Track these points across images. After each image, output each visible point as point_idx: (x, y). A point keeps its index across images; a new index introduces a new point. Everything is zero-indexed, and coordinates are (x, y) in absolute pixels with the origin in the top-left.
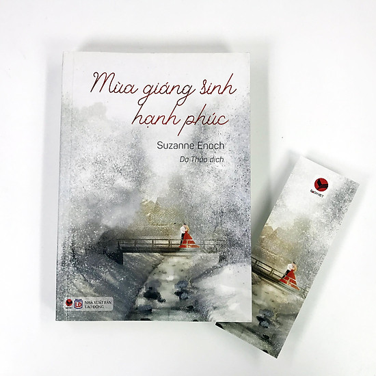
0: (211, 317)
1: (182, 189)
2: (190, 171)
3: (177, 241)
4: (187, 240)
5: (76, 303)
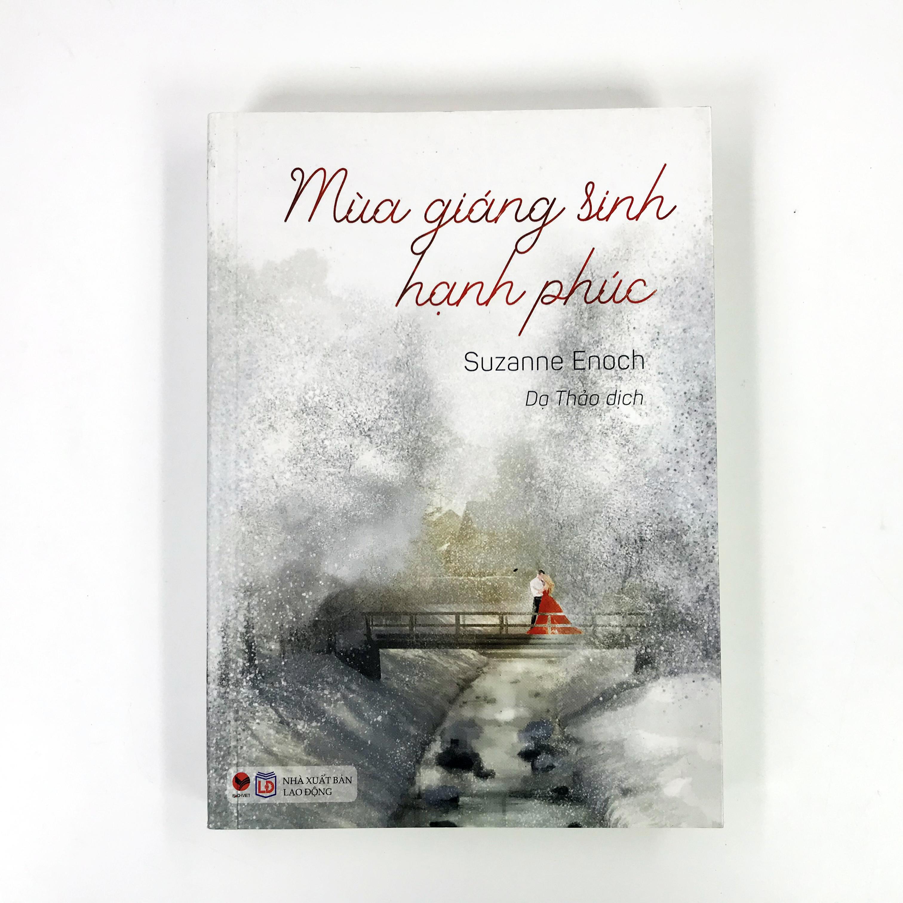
0: (615, 816)
1: (532, 478)
2: (552, 432)
3: (523, 616)
4: (547, 614)
5: (260, 782)
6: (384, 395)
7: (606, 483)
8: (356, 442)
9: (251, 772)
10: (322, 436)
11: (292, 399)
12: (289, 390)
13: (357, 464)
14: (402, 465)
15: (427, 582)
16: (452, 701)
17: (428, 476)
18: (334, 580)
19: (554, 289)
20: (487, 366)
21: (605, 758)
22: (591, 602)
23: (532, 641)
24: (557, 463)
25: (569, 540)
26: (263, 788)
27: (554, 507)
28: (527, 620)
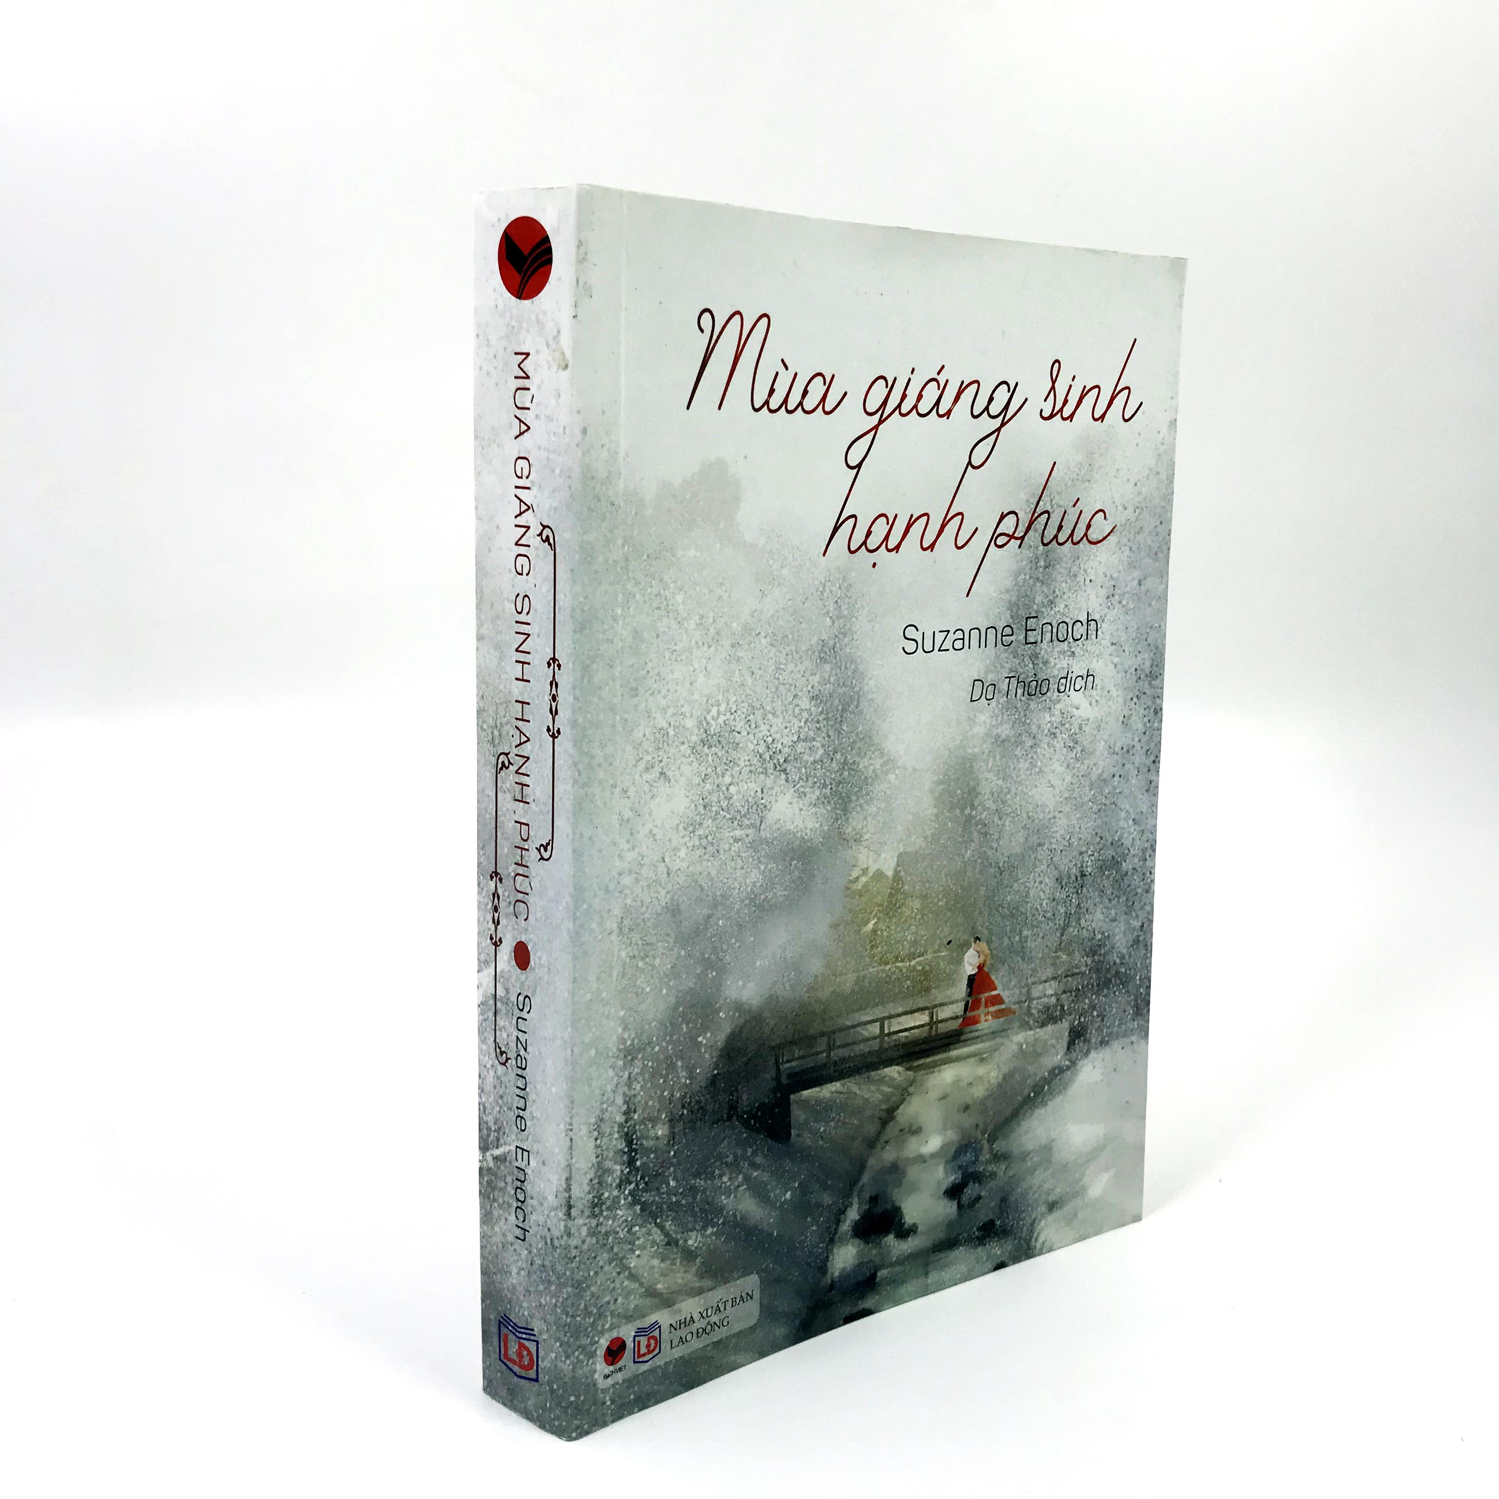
0: (1041, 1239)
1: (973, 807)
2: (998, 736)
3: (955, 1005)
4: (981, 996)
5: (639, 1342)
6: (805, 703)
7: (1051, 803)
8: (769, 782)
9: (627, 1333)
10: (727, 779)
11: (690, 723)
12: (686, 709)
13: (771, 817)
14: (822, 810)
15: (848, 982)
16: (871, 1144)
17: (855, 822)
18: (738, 1006)
19: (1008, 525)
20: (928, 646)
21: (1032, 1171)
22: (1026, 968)
23: (963, 1037)
24: (1000, 782)
25: (1008, 889)
26: (643, 1350)
27: (995, 845)
28: (958, 1008)
